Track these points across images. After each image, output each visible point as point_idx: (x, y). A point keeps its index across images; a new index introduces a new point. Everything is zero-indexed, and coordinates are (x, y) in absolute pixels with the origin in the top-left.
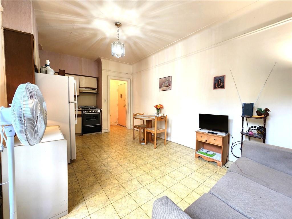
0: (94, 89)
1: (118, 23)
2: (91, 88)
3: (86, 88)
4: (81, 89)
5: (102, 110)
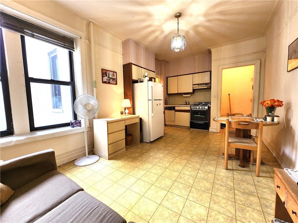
0: (206, 84)
1: (178, 14)
2: (203, 84)
3: (198, 84)
4: (194, 86)
5: (210, 107)
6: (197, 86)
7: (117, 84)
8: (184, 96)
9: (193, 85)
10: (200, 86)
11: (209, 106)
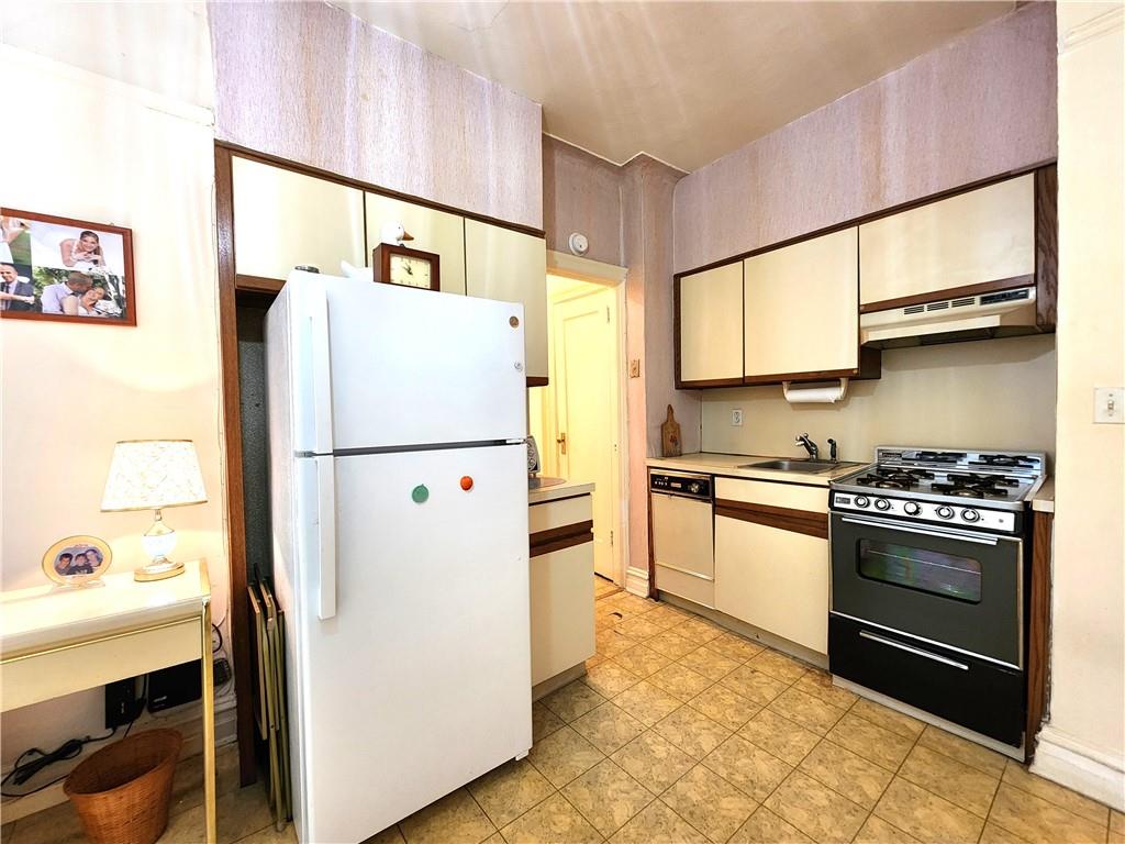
0: (991, 292)
3: (911, 303)
4: (868, 319)
5: (1049, 516)
6: (897, 315)
7: (134, 323)
8: (794, 396)
9: (864, 310)
10: (926, 313)
11: (1027, 505)
